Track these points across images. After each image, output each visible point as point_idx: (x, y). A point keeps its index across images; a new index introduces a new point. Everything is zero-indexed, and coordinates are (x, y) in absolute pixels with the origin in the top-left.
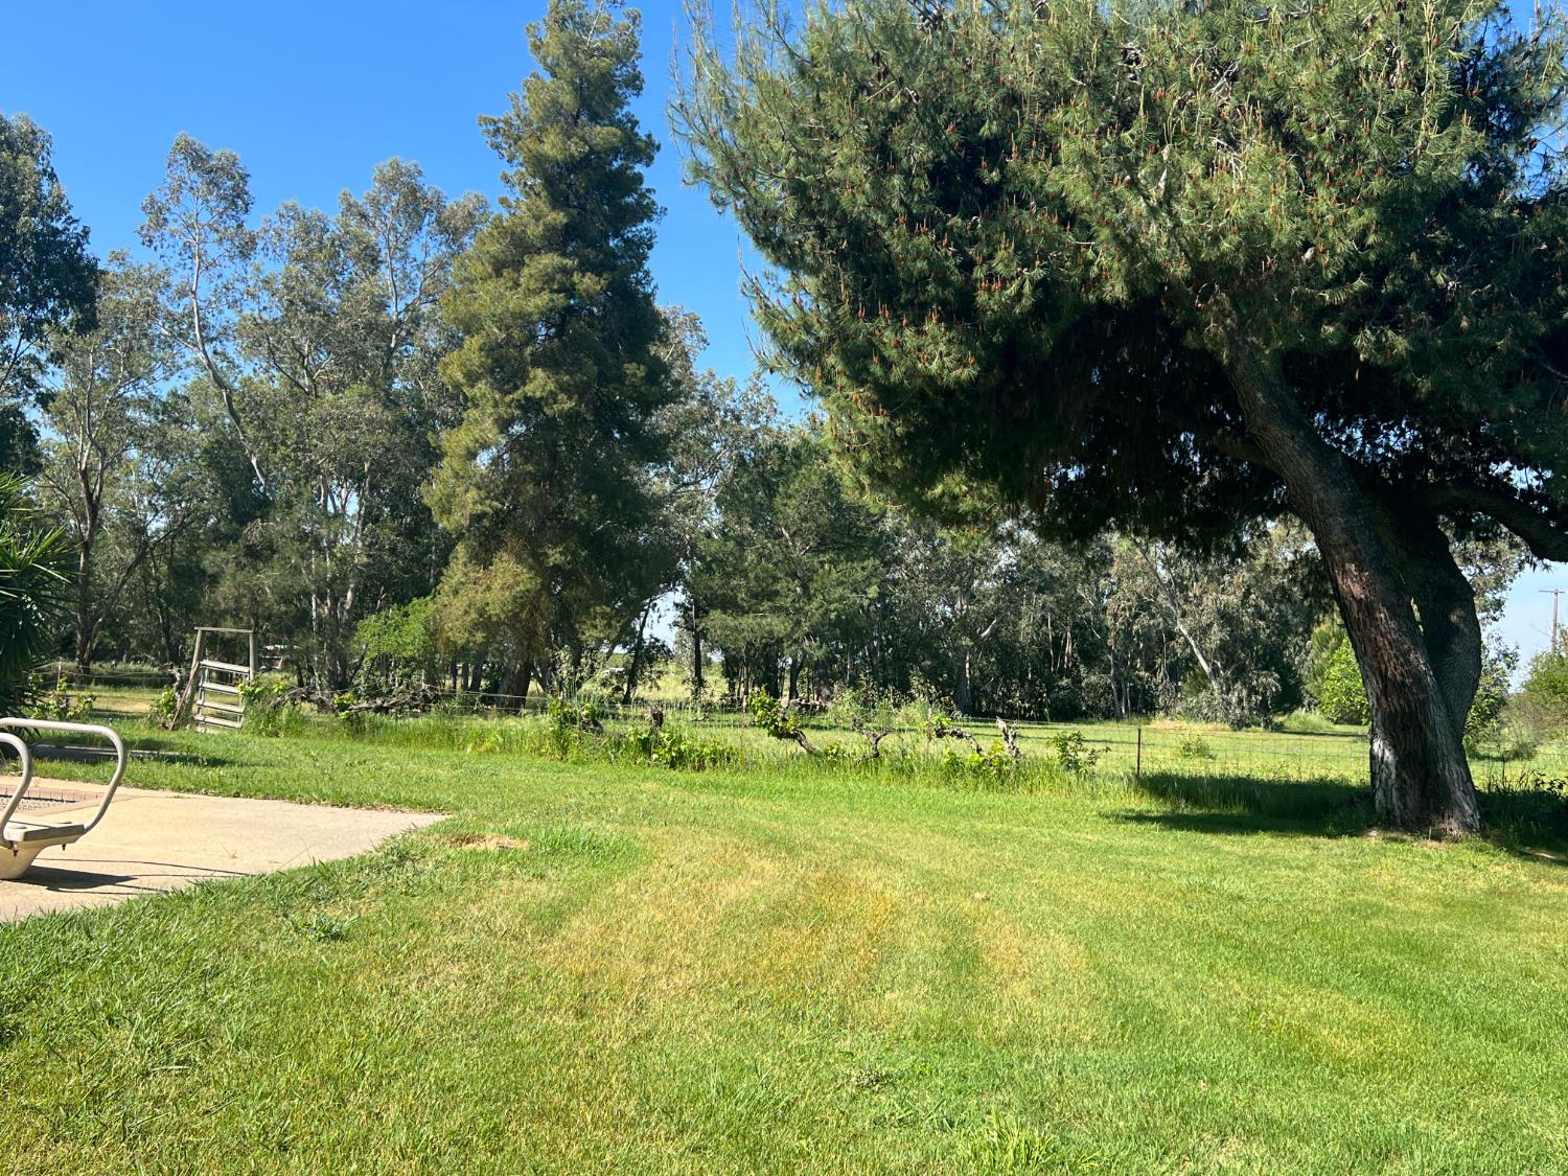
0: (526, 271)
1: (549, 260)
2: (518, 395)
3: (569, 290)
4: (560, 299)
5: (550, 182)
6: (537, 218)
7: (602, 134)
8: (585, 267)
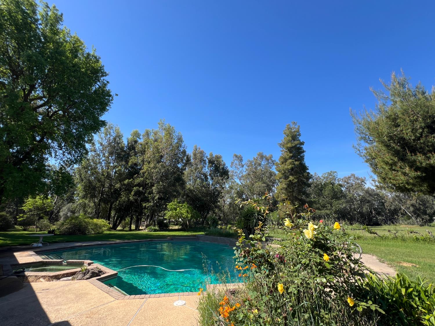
0: (287, 163)
1: (290, 161)
2: (288, 180)
3: (294, 164)
4: (293, 166)
5: (289, 150)
6: (288, 155)
7: (296, 142)
8: (296, 161)
